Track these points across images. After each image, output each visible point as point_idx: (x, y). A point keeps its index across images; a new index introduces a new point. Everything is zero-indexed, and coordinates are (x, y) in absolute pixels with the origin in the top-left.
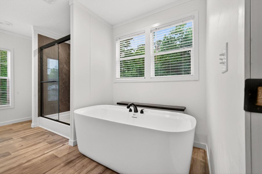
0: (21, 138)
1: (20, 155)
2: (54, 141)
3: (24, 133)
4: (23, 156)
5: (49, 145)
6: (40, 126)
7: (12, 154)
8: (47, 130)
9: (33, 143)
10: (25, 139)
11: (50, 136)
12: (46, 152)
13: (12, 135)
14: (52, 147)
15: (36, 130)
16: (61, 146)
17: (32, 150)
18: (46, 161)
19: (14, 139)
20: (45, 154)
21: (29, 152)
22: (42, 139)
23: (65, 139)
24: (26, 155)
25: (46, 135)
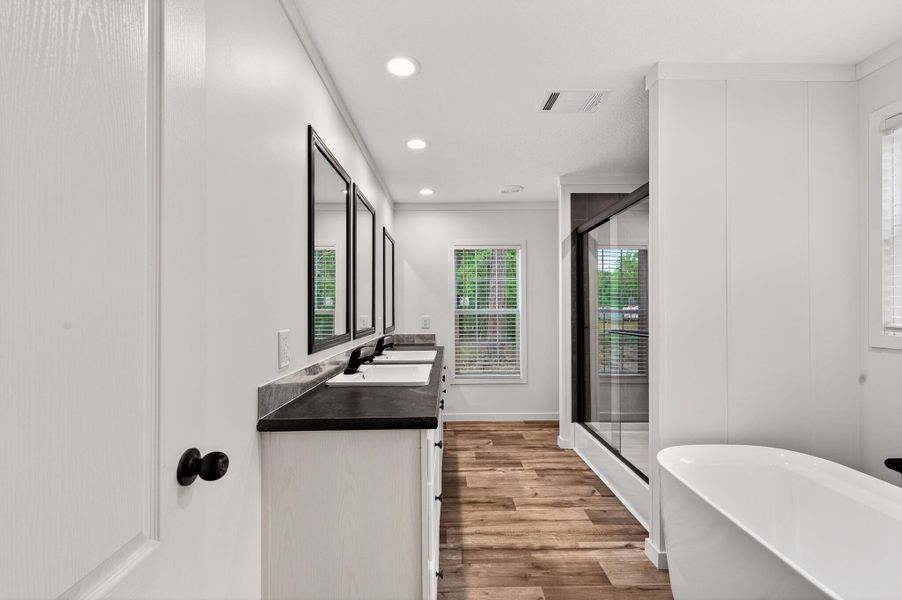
0: (536, 470)
1: (531, 521)
2: (605, 515)
3: (543, 456)
4: (536, 527)
5: (591, 523)
6: (576, 450)
7: (518, 508)
8: (590, 470)
9: (556, 498)
10: (543, 476)
11: (597, 493)
12: (582, 545)
13: (522, 454)
14: (597, 535)
15: (566, 460)
16: (621, 548)
17: (553, 519)
18: (579, 574)
19: (525, 467)
20: (578, 549)
21: (548, 523)
22: (578, 495)
23: (636, 527)
24: (540, 528)
25: (587, 487)
